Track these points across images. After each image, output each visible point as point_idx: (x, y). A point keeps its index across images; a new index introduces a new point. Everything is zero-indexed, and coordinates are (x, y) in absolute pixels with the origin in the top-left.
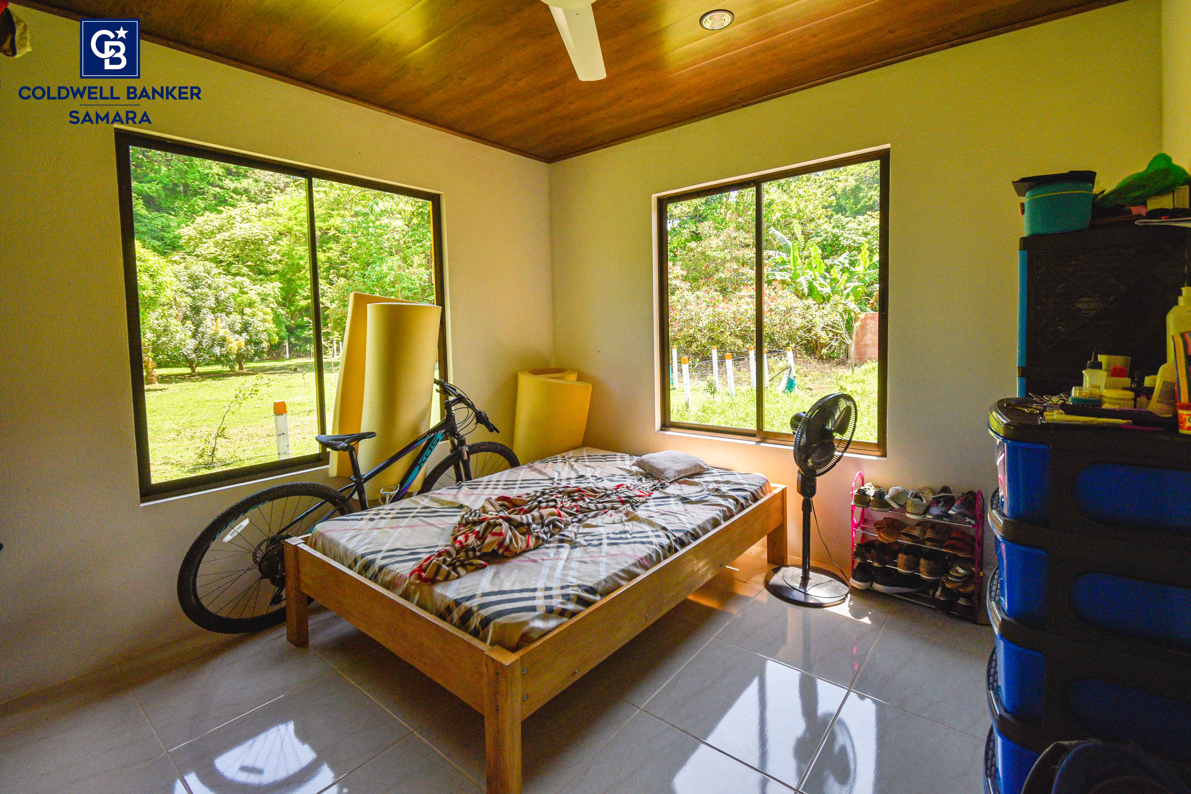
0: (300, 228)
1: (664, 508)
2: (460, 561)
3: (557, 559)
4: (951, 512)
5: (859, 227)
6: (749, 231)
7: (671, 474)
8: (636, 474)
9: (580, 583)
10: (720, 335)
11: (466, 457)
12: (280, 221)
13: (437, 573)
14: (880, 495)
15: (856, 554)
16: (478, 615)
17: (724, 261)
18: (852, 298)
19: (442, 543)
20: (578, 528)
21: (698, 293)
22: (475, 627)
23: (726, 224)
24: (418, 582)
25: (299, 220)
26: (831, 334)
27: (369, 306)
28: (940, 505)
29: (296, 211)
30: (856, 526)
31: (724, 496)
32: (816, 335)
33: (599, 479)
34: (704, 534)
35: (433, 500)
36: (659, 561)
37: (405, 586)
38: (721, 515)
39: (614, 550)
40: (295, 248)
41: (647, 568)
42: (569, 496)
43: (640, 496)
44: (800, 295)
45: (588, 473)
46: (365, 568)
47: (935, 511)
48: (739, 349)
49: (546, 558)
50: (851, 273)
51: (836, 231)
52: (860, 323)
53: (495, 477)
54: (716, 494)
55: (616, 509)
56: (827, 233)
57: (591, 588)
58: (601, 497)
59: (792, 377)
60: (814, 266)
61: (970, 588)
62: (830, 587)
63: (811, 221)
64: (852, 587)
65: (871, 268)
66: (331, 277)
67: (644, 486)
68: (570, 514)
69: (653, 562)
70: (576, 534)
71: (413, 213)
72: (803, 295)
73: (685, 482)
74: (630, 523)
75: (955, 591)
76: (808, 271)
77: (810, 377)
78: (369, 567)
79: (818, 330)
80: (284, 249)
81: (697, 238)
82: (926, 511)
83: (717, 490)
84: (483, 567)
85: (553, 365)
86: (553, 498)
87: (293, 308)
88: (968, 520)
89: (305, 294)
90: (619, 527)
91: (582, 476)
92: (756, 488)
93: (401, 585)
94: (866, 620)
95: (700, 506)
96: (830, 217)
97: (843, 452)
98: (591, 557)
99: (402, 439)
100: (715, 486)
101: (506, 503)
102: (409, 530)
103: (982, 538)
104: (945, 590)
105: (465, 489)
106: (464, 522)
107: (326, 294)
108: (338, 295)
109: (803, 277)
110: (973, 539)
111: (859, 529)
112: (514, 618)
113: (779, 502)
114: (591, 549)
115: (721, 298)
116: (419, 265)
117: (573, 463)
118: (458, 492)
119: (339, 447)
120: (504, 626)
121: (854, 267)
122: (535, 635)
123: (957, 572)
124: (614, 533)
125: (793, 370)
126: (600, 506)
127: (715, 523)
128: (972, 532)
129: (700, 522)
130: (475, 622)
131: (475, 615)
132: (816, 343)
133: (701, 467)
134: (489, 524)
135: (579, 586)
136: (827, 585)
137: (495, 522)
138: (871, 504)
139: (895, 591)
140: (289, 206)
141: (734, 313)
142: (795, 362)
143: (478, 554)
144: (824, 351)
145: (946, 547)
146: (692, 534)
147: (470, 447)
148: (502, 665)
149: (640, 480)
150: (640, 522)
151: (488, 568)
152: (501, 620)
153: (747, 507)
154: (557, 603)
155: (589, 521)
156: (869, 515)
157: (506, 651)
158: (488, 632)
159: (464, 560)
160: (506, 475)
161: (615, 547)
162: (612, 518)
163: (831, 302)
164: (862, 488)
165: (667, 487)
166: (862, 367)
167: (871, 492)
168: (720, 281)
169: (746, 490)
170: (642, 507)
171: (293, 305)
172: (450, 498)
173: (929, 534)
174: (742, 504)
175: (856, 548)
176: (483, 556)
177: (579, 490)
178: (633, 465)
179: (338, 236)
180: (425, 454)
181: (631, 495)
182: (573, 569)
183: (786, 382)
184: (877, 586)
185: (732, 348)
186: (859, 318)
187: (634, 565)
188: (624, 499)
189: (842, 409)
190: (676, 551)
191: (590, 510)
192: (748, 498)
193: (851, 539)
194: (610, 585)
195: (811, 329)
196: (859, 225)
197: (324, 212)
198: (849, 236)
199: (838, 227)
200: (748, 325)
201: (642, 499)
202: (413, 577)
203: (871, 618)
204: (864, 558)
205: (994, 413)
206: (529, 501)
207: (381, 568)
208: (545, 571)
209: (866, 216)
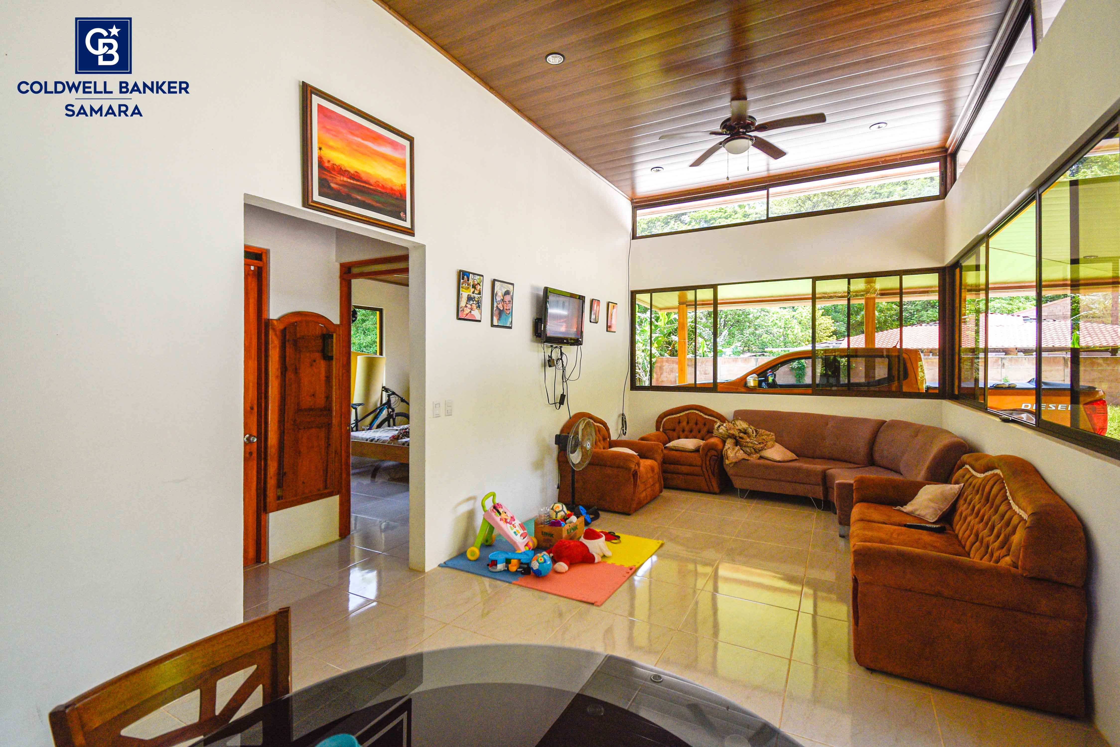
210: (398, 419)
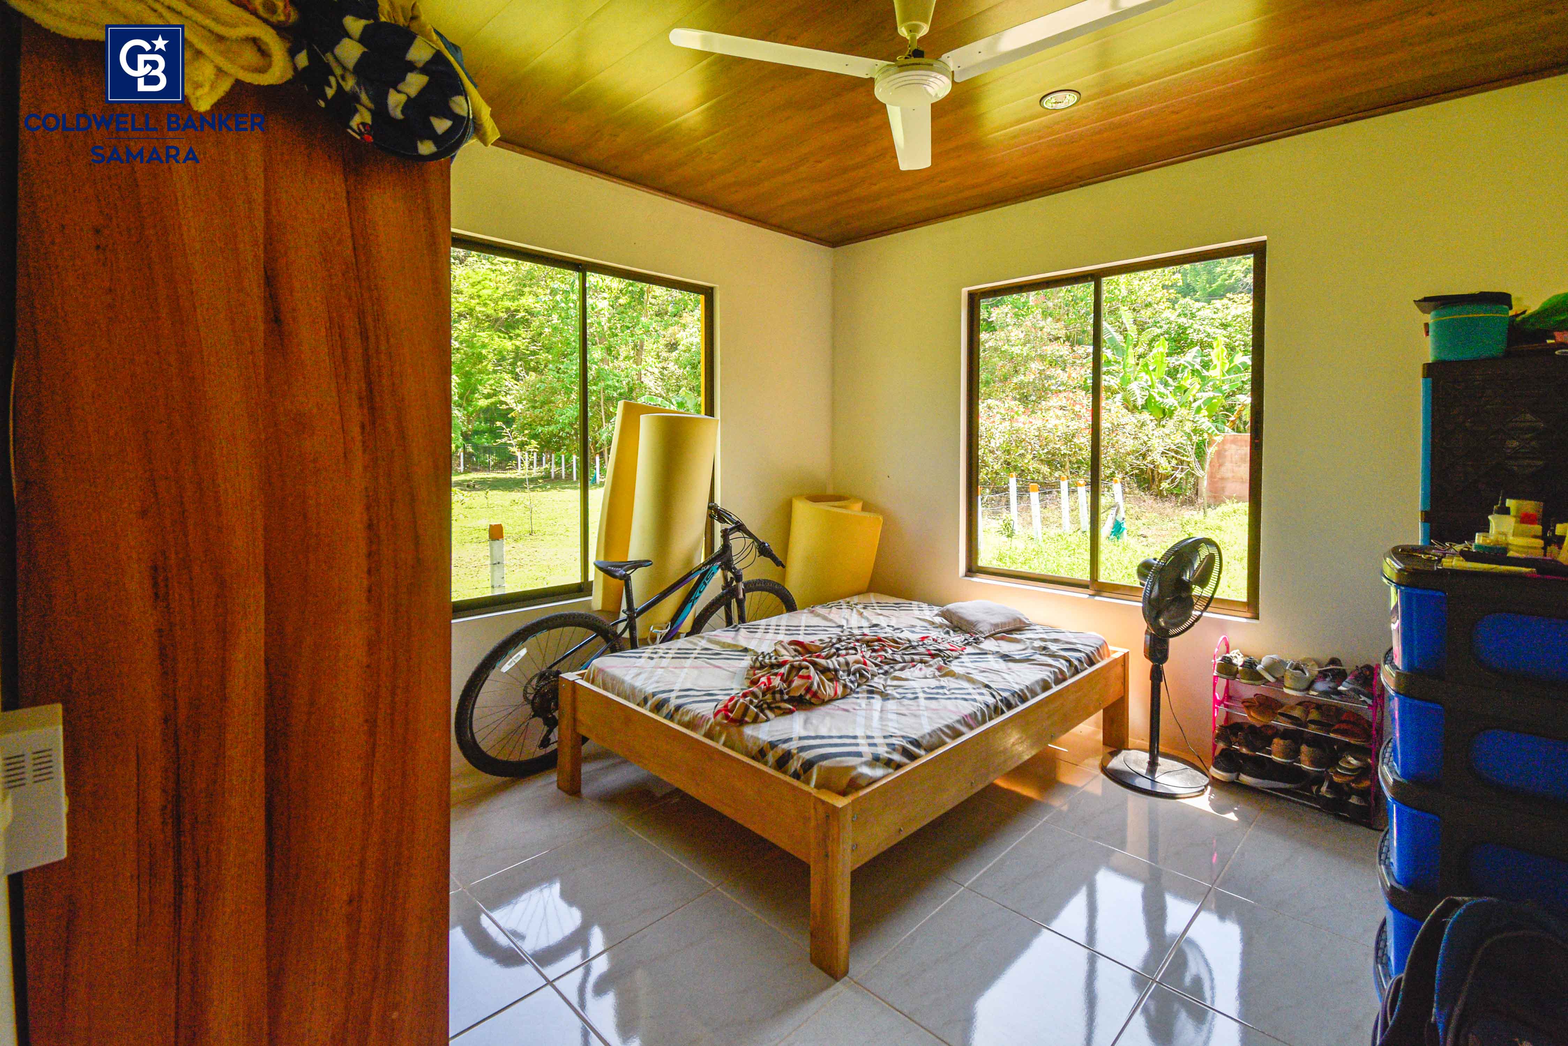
0: (483, 309)
1: (983, 665)
2: (767, 703)
3: (871, 710)
4: (1341, 688)
5: (1215, 316)
6: (1059, 320)
7: (985, 628)
8: (941, 626)
9: (904, 734)
10: (1018, 459)
11: (741, 596)
12: (460, 300)
13: (745, 714)
14: (1250, 665)
15: (1219, 737)
16: (799, 758)
17: (1027, 359)
18: (1204, 412)
19: (737, 687)
20: (886, 680)
21: (989, 401)
22: (796, 770)
23: (1028, 309)
24: (726, 722)
25: (483, 298)
26: (1174, 462)
27: (642, 417)
28: (1328, 679)
29: (479, 287)
30: (1220, 703)
31: (1053, 656)
32: (1153, 462)
33: (898, 629)
34: (1033, 697)
35: (710, 641)
36: (984, 722)
37: (708, 726)
38: (1052, 676)
39: (933, 704)
40: (478, 334)
41: (971, 728)
42: (868, 646)
43: (952, 650)
44: (1130, 407)
45: (883, 622)
46: (658, 707)
47: (1321, 686)
48: (1044, 478)
49: (857, 708)
50: (1203, 379)
51: (1182, 320)
52: (1216, 448)
53: (773, 620)
54: (1044, 652)
55: (925, 662)
56: (1170, 323)
57: (916, 740)
58: (905, 649)
59: (1119, 519)
60: (1151, 368)
61: (1366, 784)
62: (1184, 776)
63: (1146, 306)
64: (1213, 777)
65: (1232, 372)
66: (518, 370)
67: (955, 639)
68: (876, 665)
69: (978, 722)
70: (884, 687)
71: (621, 291)
72: (1135, 407)
73: (1002, 639)
74: (945, 679)
75: (1346, 788)
76: (1143, 374)
77: (1144, 520)
78: (663, 706)
79: (1156, 456)
80: (464, 334)
81: (989, 327)
82: (1310, 687)
83: (1045, 648)
84: (791, 712)
85: (830, 491)
86: (852, 645)
87: (470, 409)
88: (1363, 698)
89: (485, 392)
90: (934, 683)
91: (876, 625)
92: (1092, 649)
93: (702, 726)
94: (1232, 816)
95: (1025, 665)
96: (1174, 302)
97: (1202, 611)
98: (908, 709)
99: (675, 570)
100: (1043, 644)
101: (799, 649)
102: (696, 672)
103: (1381, 724)
104: (1332, 786)
105: (743, 632)
106: (758, 664)
107: (510, 392)
108: (527, 393)
109: (1136, 383)
110: (1370, 725)
111: (1222, 707)
112: (841, 762)
113: (1119, 670)
114: (906, 702)
115: (1022, 409)
116: (626, 357)
117: (862, 610)
118: (736, 635)
119: (617, 574)
120: (830, 770)
121: (1208, 370)
122: (863, 782)
123: (1349, 763)
124: (929, 688)
125: (1122, 510)
126: (907, 658)
127: (1046, 686)
128: (1368, 715)
129: (1028, 683)
130: (795, 765)
131: (795, 758)
132: (1152, 473)
133: (1021, 621)
134: (792, 667)
135: (903, 737)
136: (1181, 773)
137: (800, 665)
138: (1238, 676)
139: (1270, 786)
140: (471, 281)
141: (1039, 429)
142: (1124, 499)
143: (786, 697)
144: (1165, 485)
145: (1335, 732)
146: (1019, 695)
147: (745, 585)
148: (834, 807)
149: (948, 633)
150: (957, 678)
151: (796, 714)
152: (826, 763)
153: (1082, 671)
154: (882, 751)
155: (897, 674)
156: (1236, 691)
157: (834, 794)
158: (811, 775)
159: (771, 703)
160: (785, 619)
161: (934, 701)
162: (923, 672)
163: (1175, 417)
164: (1228, 655)
165: (981, 642)
166: (1219, 509)
167: (1239, 661)
168: (1020, 386)
169: (1080, 651)
170: (955, 662)
171: (470, 405)
172: (729, 641)
173: (1314, 715)
174: (1076, 667)
175: (1219, 730)
176: (791, 700)
177: (879, 640)
178: (937, 615)
179: (527, 320)
180: (698, 590)
181: (941, 648)
182: (891, 720)
183: (1112, 525)
184: (1245, 779)
185: (1035, 476)
186: (1214, 441)
187: (959, 721)
188: (933, 652)
189: (1202, 557)
190: (1003, 712)
191: (896, 662)
192: (1083, 660)
193: (1211, 719)
194: (935, 740)
195: (1145, 455)
196: (1215, 313)
197: (514, 288)
198: (1201, 328)
199: (1185, 315)
200: (1057, 446)
201: (954, 654)
202: (719, 717)
203: (1237, 813)
204: (1230, 743)
205: (1388, 559)
206: (825, 648)
207: (678, 708)
208: (861, 720)
209: (1225, 301)
210: (752, 600)
